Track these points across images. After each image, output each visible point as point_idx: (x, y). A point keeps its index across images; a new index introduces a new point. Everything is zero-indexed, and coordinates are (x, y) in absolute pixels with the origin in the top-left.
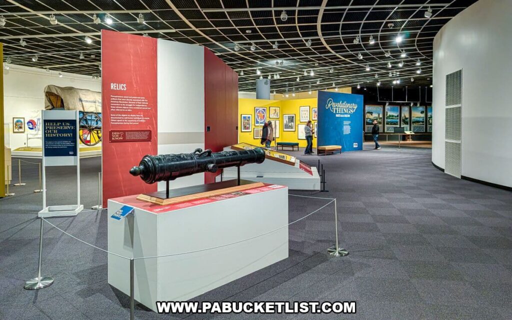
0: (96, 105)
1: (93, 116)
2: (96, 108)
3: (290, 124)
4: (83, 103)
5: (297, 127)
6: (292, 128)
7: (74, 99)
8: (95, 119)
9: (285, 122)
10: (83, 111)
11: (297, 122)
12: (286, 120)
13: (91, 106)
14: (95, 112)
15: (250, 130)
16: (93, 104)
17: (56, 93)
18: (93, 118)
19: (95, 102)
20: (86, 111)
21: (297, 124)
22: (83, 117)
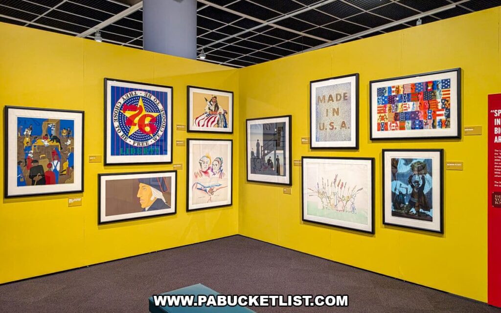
3: (271, 156)
5: (296, 170)
6: (278, 173)
9: (252, 147)
11: (300, 150)
12: (255, 140)
15: (76, 186)
21: (296, 157)
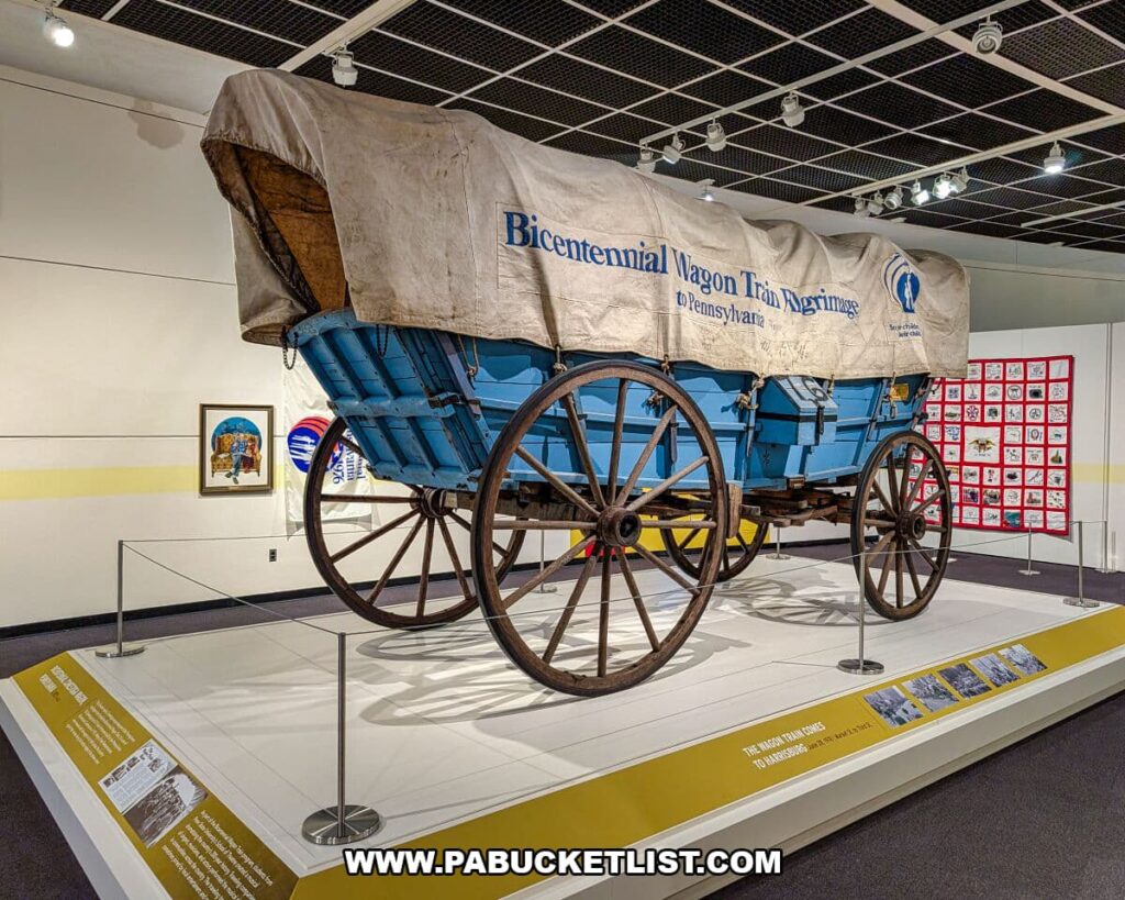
0: (659, 291)
1: (636, 396)
2: (661, 319)
4: (548, 259)
7: (457, 213)
8: (649, 418)
10: (542, 339)
13: (621, 302)
14: (654, 352)
16: (636, 284)
17: (285, 155)
18: (635, 413)
19: (654, 264)
20: (571, 341)
22: (536, 401)
